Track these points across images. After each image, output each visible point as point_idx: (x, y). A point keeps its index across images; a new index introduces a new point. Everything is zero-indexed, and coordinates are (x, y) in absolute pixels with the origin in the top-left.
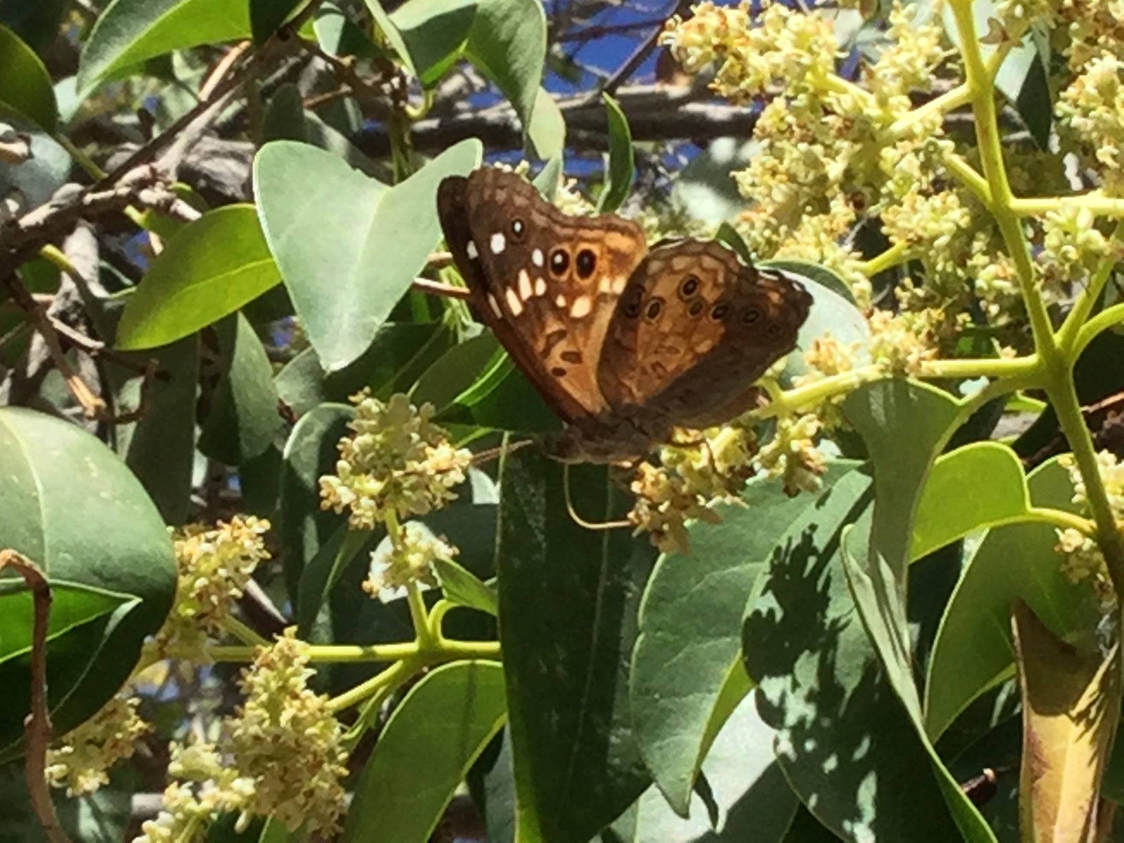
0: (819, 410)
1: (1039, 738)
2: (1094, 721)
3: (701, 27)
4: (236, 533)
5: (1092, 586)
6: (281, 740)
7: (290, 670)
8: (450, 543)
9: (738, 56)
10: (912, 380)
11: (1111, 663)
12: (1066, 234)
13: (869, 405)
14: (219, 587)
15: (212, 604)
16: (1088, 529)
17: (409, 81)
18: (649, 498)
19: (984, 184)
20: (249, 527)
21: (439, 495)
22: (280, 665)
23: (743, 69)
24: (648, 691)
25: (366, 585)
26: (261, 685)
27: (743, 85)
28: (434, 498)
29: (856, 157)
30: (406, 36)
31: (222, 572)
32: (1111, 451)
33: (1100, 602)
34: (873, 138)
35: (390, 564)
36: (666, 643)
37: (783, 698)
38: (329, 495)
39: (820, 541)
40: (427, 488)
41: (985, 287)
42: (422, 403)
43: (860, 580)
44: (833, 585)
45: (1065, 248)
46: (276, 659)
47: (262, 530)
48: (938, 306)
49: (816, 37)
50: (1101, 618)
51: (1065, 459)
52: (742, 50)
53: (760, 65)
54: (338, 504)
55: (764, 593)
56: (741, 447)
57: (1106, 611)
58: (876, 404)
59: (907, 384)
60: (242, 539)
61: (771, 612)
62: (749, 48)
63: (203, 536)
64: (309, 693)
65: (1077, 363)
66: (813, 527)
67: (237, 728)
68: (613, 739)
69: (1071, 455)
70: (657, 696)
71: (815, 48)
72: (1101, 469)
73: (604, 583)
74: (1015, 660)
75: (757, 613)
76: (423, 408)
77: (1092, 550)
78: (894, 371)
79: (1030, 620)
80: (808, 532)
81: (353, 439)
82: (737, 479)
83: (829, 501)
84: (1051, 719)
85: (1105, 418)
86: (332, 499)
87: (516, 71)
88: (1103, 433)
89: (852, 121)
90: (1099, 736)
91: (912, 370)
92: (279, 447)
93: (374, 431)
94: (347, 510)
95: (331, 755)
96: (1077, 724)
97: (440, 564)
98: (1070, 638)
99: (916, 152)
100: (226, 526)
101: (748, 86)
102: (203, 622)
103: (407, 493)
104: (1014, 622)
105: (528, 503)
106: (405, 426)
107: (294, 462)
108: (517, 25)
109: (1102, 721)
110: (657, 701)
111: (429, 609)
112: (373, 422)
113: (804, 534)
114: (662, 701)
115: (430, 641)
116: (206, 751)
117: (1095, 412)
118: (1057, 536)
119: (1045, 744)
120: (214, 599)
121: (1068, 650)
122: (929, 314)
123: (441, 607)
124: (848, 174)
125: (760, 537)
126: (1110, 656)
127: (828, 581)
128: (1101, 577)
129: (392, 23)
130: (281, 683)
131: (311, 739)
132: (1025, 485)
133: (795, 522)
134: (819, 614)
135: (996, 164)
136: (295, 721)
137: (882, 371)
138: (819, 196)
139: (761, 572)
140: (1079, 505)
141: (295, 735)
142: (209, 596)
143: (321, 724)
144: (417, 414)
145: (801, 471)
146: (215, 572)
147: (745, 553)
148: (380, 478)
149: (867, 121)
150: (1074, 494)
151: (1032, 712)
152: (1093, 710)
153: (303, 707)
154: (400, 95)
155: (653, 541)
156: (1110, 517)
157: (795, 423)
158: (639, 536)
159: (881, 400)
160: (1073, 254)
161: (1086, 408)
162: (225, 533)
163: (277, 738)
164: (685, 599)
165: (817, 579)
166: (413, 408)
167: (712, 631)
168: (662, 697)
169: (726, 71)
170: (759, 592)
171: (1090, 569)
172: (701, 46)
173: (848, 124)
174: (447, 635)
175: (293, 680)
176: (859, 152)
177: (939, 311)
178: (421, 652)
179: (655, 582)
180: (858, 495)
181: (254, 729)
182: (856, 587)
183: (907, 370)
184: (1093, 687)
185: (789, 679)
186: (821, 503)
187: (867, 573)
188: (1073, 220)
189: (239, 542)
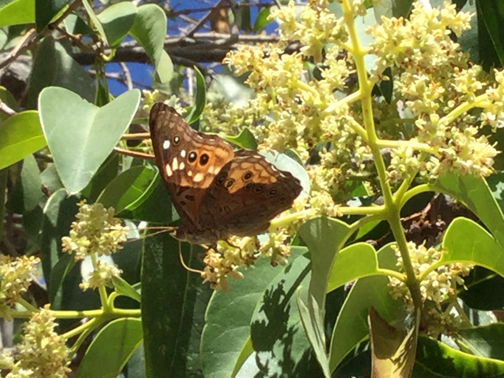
0: (288, 227)
1: (378, 370)
2: (402, 364)
3: (242, 57)
4: (25, 264)
5: (403, 300)
6: (42, 356)
7: (46, 324)
8: (119, 268)
9: (258, 71)
10: (329, 218)
11: (411, 336)
12: (401, 158)
13: (310, 230)
14: (17, 286)
15: (13, 295)
16: (403, 279)
17: (104, 44)
18: (210, 266)
19: (365, 132)
20: (31, 261)
21: (115, 247)
22: (42, 321)
23: (260, 77)
24: (209, 350)
25: (81, 285)
26: (33, 330)
27: (260, 84)
28: (113, 248)
29: (310, 122)
30: (104, 26)
31: (18, 281)
32: (413, 242)
33: (406, 308)
34: (318, 115)
35: (91, 277)
36: (217, 328)
37: (267, 362)
38: (66, 246)
39: (286, 289)
40: (110, 244)
41: (359, 156)
42: (109, 207)
43: (304, 310)
44: (291, 310)
45: (401, 165)
46: (41, 318)
47: (36, 262)
48: (338, 167)
49: (293, 65)
50: (407, 315)
51: (393, 245)
52: (260, 68)
53: (268, 74)
54: (70, 249)
55: (260, 311)
56: (252, 244)
57: (409, 313)
58: (313, 229)
59: (328, 220)
60: (28, 266)
61: (264, 321)
62: (264, 67)
63: (10, 265)
64: (55, 334)
65: (403, 208)
66: (283, 281)
67: (22, 349)
68: (189, 358)
69: (396, 243)
70: (212, 352)
71: (293, 69)
72: (410, 251)
73: (187, 287)
74: (368, 332)
75: (257, 322)
76: (109, 209)
77: (403, 287)
78: (322, 214)
79: (376, 316)
80: (281, 283)
81: (78, 222)
82: (250, 260)
83: (291, 270)
84: (383, 361)
85: (411, 224)
86: (67, 247)
87: (152, 43)
88: (410, 230)
89: (309, 108)
90: (404, 371)
91: (330, 213)
92: (41, 206)
93: (87, 220)
94: (74, 252)
95: (64, 362)
96: (395, 364)
97: (114, 277)
98: (393, 323)
99: (337, 121)
100: (20, 259)
101: (262, 84)
102: (9, 302)
103: (101, 247)
104: (369, 318)
105: (156, 252)
106: (101, 218)
107: (48, 215)
108: (154, 22)
109: (406, 363)
110: (212, 354)
111: (108, 295)
112: (88, 216)
113: (279, 285)
114: (214, 355)
115: (108, 309)
116: (7, 356)
117: (407, 221)
118: (389, 280)
119: (380, 373)
120: (14, 292)
121: (392, 329)
122: (334, 171)
123: (114, 295)
124: (306, 131)
125: (259, 281)
126: (410, 333)
127: (289, 307)
128: (407, 297)
129: (98, 20)
130: (42, 330)
131: (55, 355)
132: (376, 256)
133: (275, 279)
134: (284, 323)
135: (371, 124)
136: (48, 347)
137: (317, 214)
138: (292, 140)
139: (259, 299)
140: (399, 267)
141: (48, 354)
142: (12, 291)
143: (60, 348)
144: (107, 212)
145: (279, 256)
146: (15, 280)
147: (252, 288)
148: (90, 239)
149: (315, 108)
150: (397, 262)
151: (376, 358)
152: (402, 358)
153: (52, 340)
154: (100, 50)
155: (211, 287)
156: (413, 274)
157: (277, 235)
158: (206, 283)
159: (315, 228)
160: (404, 169)
161: (403, 219)
162: (20, 263)
163: (41, 354)
164: (225, 309)
165: (284, 307)
166: (105, 209)
167: (237, 323)
168: (214, 353)
169: (252, 77)
170: (259, 310)
171: (402, 293)
172: (242, 65)
173: (307, 109)
174: (116, 306)
175: (48, 328)
176: (311, 120)
177: (340, 169)
178: (104, 314)
179: (212, 301)
180: (304, 268)
181: (30, 350)
182: (302, 314)
183: (327, 214)
184: (402, 347)
185: (271, 353)
186: (287, 271)
187: (307, 306)
188: (404, 153)
189: (26, 268)
